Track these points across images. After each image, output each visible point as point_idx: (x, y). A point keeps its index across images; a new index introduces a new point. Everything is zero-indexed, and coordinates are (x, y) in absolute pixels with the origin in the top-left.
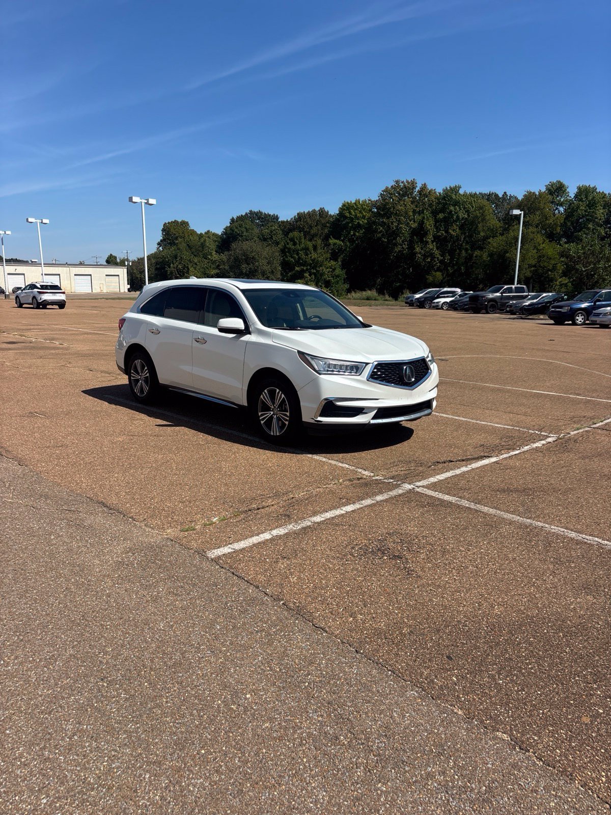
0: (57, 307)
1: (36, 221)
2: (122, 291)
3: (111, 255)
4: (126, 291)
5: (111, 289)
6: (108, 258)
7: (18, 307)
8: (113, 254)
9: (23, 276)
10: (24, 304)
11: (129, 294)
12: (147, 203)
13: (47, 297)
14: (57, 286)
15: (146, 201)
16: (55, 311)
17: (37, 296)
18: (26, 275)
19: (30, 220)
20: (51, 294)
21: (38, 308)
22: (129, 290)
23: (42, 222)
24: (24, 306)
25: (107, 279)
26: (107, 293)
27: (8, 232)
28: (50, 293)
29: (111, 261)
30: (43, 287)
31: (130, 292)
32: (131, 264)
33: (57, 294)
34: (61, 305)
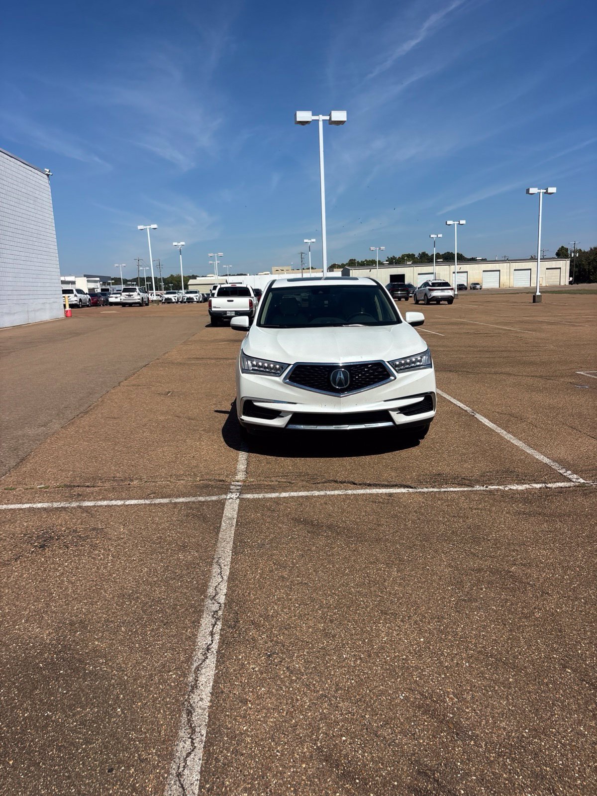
0: (446, 303)
1: (454, 223)
2: (562, 284)
3: (562, 247)
4: (567, 283)
5: (551, 283)
6: (558, 251)
7: (415, 304)
8: (565, 247)
9: (466, 274)
10: (419, 301)
11: (571, 287)
12: (546, 193)
13: (437, 293)
14: (447, 283)
15: (545, 191)
16: (444, 306)
17: (427, 293)
18: (468, 273)
19: (449, 222)
20: (440, 291)
21: (428, 304)
22: (570, 283)
23: (459, 224)
24: (420, 302)
25: (547, 273)
26: (546, 286)
27: (440, 236)
28: (442, 289)
29: (562, 254)
30: (434, 285)
31: (572, 284)
32: (577, 256)
33: (446, 291)
34: (450, 300)
